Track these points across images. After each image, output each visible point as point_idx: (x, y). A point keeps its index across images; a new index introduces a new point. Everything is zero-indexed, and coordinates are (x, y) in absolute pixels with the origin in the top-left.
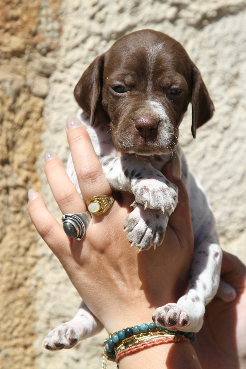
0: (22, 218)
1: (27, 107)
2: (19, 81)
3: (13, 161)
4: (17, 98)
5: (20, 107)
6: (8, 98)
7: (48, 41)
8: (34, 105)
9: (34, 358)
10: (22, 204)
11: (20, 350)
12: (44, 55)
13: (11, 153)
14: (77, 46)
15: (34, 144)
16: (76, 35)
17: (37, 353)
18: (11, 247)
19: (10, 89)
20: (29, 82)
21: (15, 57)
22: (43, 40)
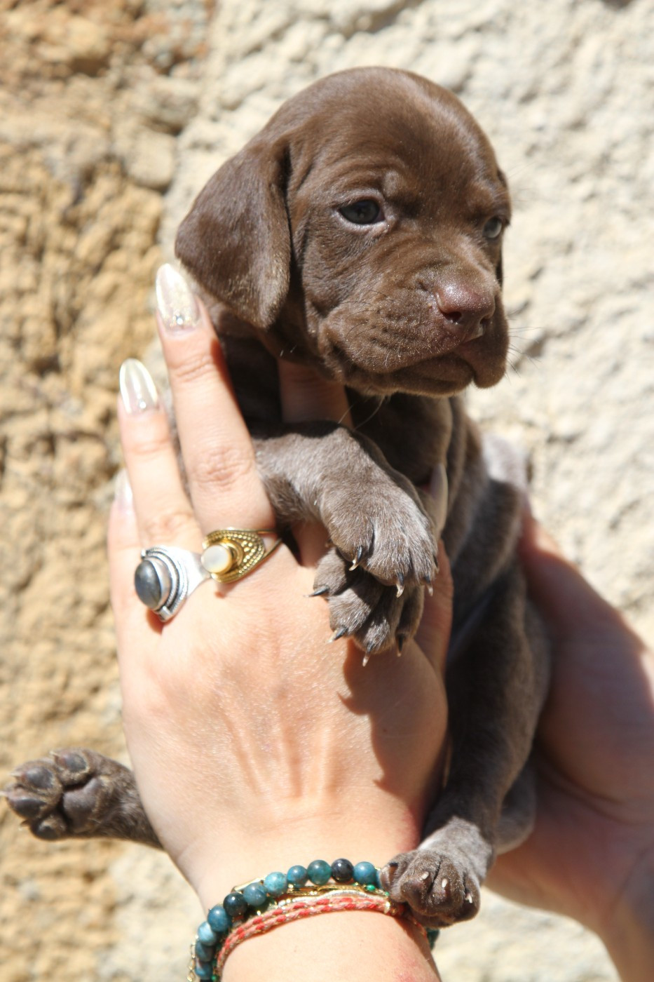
0: (91, 522)
1: (114, 214)
2: (91, 145)
3: (70, 365)
4: (88, 191)
5: (92, 216)
6: (59, 188)
7: (176, 33)
8: (133, 211)
9: (111, 909)
10: (92, 483)
11: (73, 885)
12: (166, 71)
13: (65, 342)
14: (257, 49)
15: (133, 318)
16: (256, 16)
17: (120, 895)
18: (56, 600)
19: (65, 165)
20: (122, 145)
21: (83, 76)
22: (163, 29)
